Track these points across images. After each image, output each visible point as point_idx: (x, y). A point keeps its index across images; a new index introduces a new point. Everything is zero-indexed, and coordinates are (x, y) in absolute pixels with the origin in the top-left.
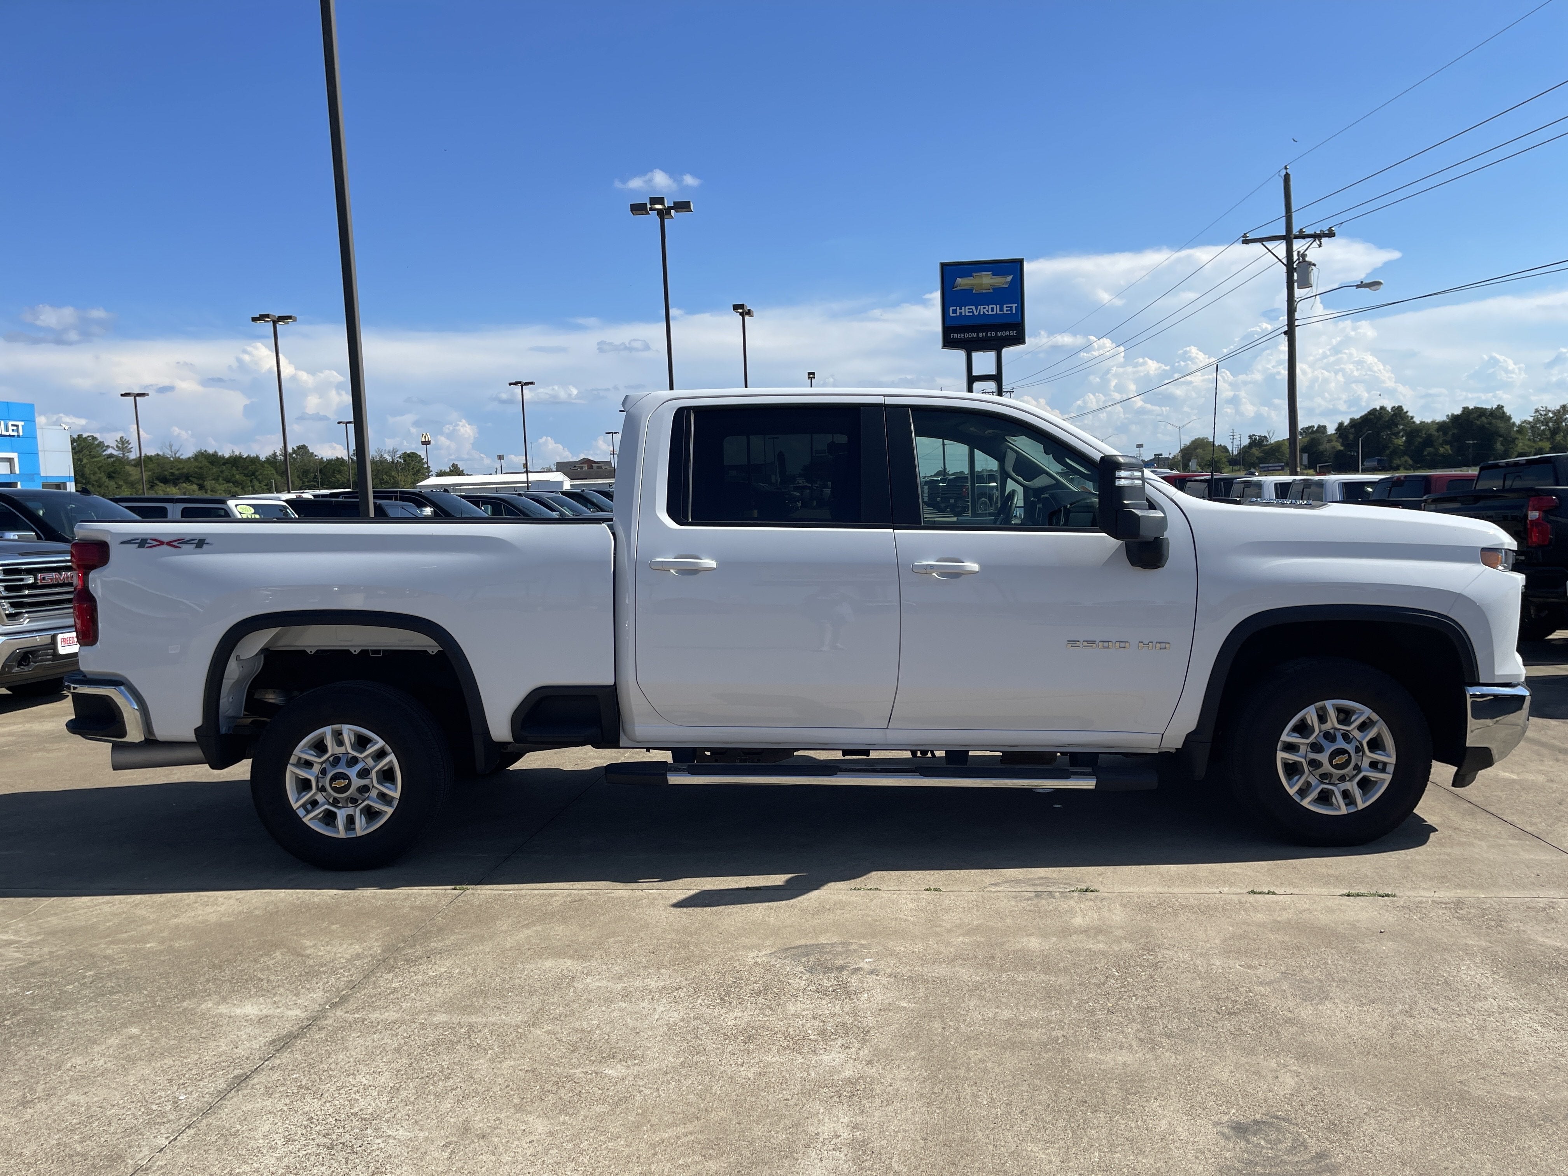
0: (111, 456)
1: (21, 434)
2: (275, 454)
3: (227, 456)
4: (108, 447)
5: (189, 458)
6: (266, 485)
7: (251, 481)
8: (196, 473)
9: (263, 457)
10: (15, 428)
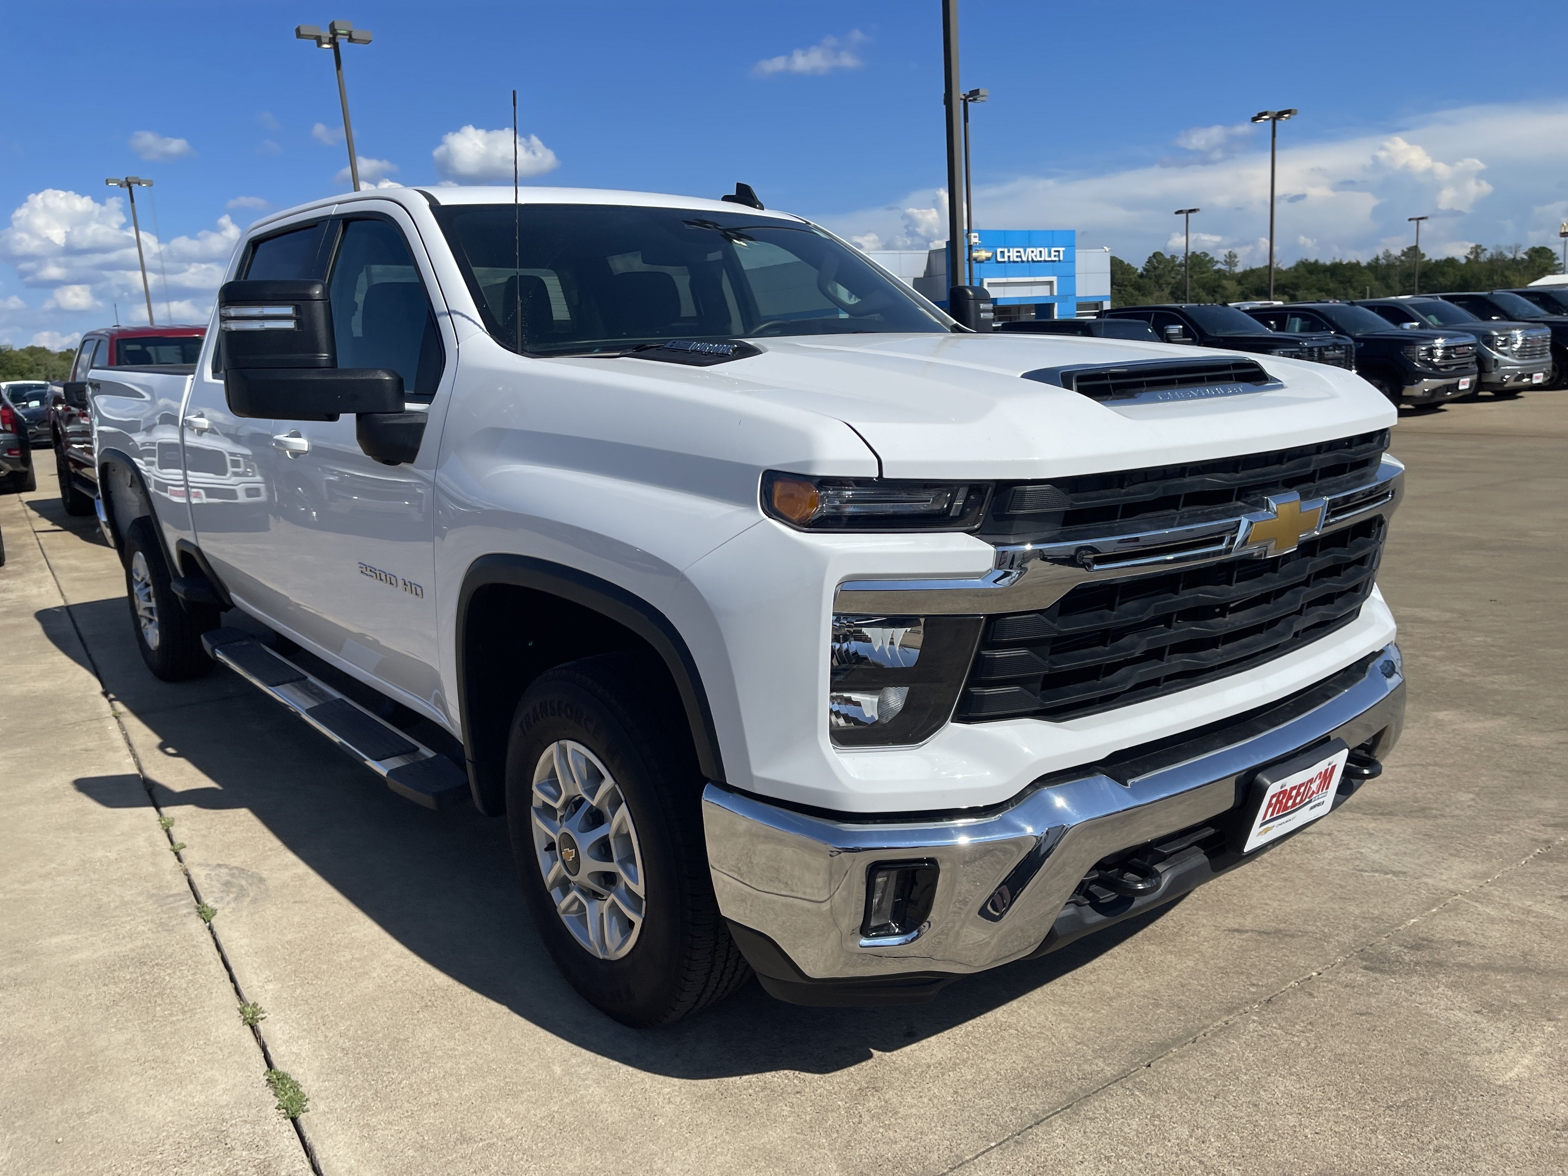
0: (1219, 271)
1: (1061, 258)
2: (1377, 259)
3: (1328, 263)
4: (1217, 262)
5: (1290, 269)
6: (1361, 292)
7: (1345, 289)
8: (1292, 283)
9: (1364, 263)
10: (1057, 254)
